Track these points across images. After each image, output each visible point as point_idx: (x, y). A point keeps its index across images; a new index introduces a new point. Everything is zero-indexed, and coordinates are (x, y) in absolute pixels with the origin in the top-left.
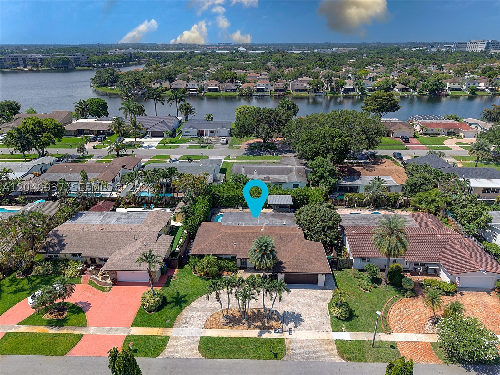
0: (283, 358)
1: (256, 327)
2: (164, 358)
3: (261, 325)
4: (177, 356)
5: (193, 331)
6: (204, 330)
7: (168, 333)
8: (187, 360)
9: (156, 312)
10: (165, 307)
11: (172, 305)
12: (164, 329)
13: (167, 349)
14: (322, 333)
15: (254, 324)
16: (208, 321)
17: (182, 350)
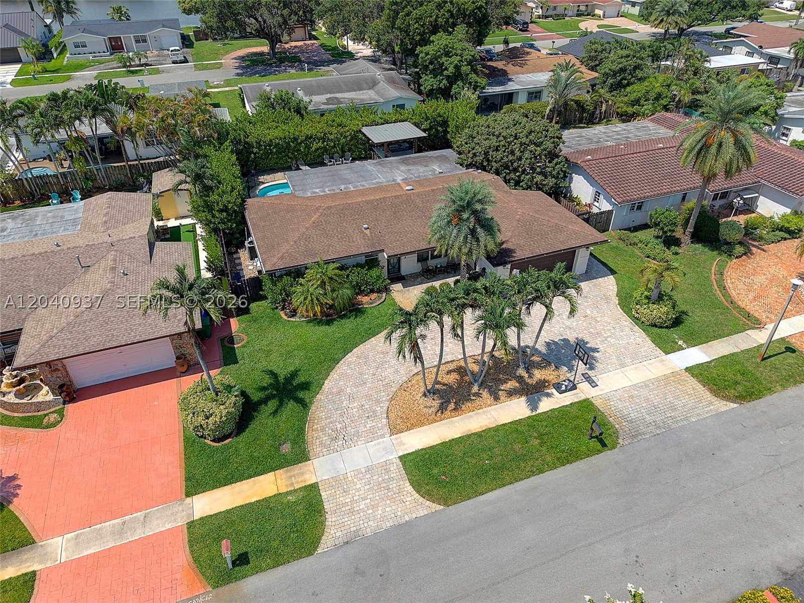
0: (620, 441)
1: (511, 394)
2: (337, 548)
3: (517, 385)
4: (370, 527)
5: (371, 451)
6: (396, 439)
7: (307, 476)
8: (403, 528)
9: (238, 434)
10: (255, 414)
11: (272, 404)
12: (288, 471)
13: (330, 519)
14: (651, 364)
15: (502, 388)
16: (392, 416)
17: (375, 507)
